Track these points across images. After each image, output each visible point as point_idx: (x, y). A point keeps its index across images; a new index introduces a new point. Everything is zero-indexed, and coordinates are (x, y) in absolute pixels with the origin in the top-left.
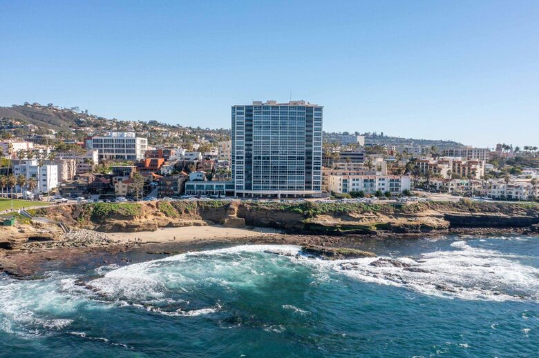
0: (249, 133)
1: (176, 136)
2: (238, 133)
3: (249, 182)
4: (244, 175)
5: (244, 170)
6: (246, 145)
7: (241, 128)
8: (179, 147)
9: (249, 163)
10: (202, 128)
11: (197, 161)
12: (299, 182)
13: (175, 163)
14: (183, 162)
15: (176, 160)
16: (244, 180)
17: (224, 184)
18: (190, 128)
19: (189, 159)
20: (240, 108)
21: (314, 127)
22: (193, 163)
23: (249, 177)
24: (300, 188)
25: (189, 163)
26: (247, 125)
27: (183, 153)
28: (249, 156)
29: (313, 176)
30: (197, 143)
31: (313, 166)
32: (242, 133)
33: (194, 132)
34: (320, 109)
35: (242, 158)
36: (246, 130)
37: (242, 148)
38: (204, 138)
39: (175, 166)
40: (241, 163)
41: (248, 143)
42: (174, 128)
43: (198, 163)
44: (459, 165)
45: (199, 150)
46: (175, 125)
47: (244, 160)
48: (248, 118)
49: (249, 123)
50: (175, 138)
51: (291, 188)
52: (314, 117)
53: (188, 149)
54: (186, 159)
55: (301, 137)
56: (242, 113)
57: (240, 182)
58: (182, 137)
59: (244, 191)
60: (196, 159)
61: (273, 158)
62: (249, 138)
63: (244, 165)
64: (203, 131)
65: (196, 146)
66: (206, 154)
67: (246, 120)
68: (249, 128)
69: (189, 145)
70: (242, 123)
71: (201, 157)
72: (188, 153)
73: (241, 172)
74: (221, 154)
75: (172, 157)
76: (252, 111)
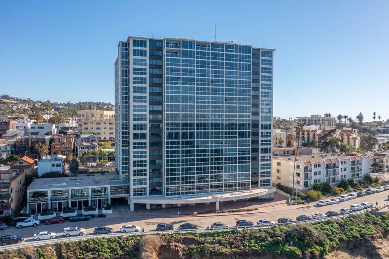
0: (156, 90)
1: (27, 107)
2: (136, 90)
3: (156, 180)
4: (147, 168)
5: (147, 159)
6: (151, 112)
7: (142, 81)
8: (26, 118)
9: (156, 145)
10: (51, 102)
11: (50, 136)
12: (242, 175)
13: (15, 140)
14: (27, 140)
15: (16, 135)
16: (147, 177)
17: (109, 187)
18: (40, 102)
19: (37, 134)
20: (138, 43)
21: (261, 82)
22: (44, 141)
23: (156, 171)
24: (243, 186)
25: (37, 141)
26: (152, 76)
27: (29, 125)
28: (156, 133)
29: (260, 163)
30: (47, 114)
31: (260, 147)
32: (143, 90)
33: (44, 104)
34: (269, 53)
35: (143, 136)
36: (151, 85)
37: (143, 118)
38: (53, 110)
39: (15, 145)
40: (143, 145)
41: (156, 108)
42: (25, 102)
43: (52, 140)
44: (314, 134)
45: (52, 121)
46: (27, 99)
47: (147, 141)
48: (154, 62)
49: (156, 71)
50: (25, 110)
51: (230, 187)
52: (261, 66)
53: (37, 119)
54: (33, 134)
55: (245, 99)
56: (143, 53)
57: (141, 182)
58: (32, 109)
59: (148, 200)
60: (48, 134)
61: (200, 135)
62: (156, 99)
63: (147, 150)
64: (52, 104)
65: (47, 117)
66: (61, 125)
67: (151, 67)
68: (156, 81)
69: (38, 116)
70: (142, 72)
71: (55, 131)
72: (37, 126)
73: (142, 163)
74: (84, 126)
75: (11, 131)
76: (161, 49)
